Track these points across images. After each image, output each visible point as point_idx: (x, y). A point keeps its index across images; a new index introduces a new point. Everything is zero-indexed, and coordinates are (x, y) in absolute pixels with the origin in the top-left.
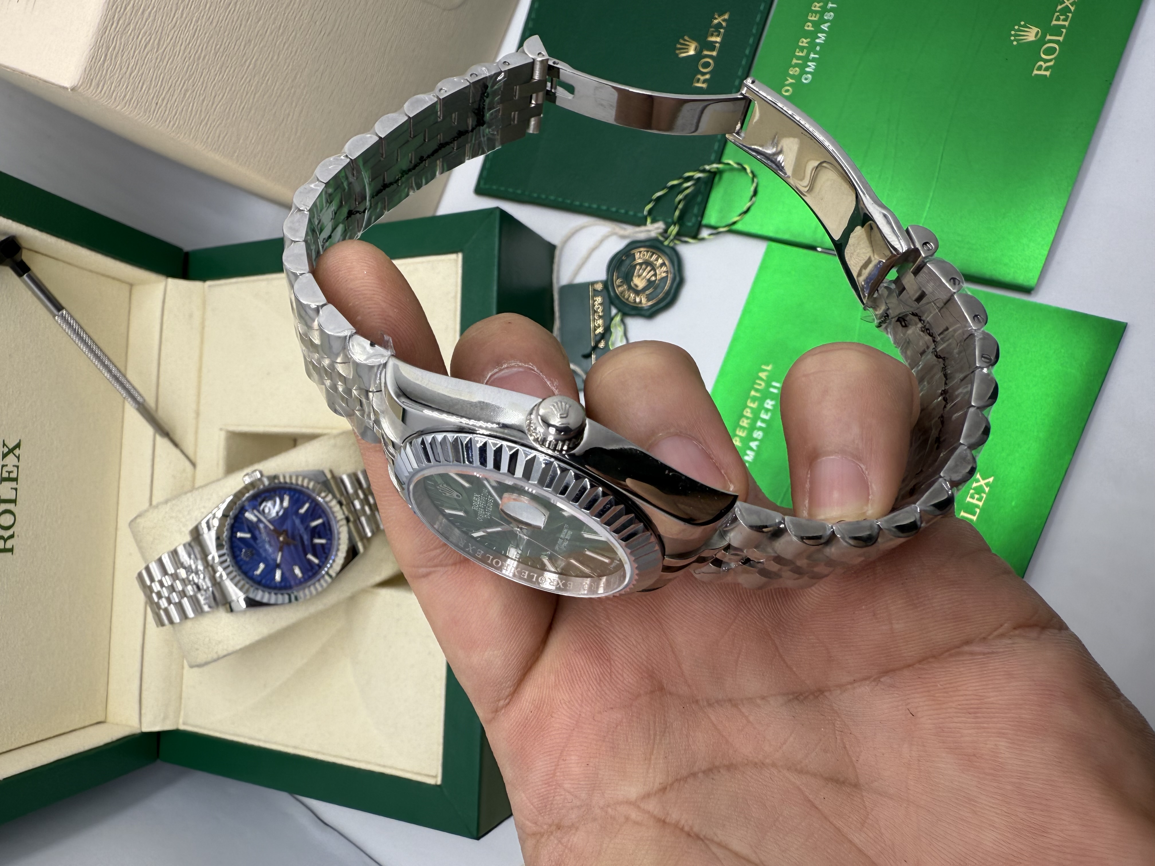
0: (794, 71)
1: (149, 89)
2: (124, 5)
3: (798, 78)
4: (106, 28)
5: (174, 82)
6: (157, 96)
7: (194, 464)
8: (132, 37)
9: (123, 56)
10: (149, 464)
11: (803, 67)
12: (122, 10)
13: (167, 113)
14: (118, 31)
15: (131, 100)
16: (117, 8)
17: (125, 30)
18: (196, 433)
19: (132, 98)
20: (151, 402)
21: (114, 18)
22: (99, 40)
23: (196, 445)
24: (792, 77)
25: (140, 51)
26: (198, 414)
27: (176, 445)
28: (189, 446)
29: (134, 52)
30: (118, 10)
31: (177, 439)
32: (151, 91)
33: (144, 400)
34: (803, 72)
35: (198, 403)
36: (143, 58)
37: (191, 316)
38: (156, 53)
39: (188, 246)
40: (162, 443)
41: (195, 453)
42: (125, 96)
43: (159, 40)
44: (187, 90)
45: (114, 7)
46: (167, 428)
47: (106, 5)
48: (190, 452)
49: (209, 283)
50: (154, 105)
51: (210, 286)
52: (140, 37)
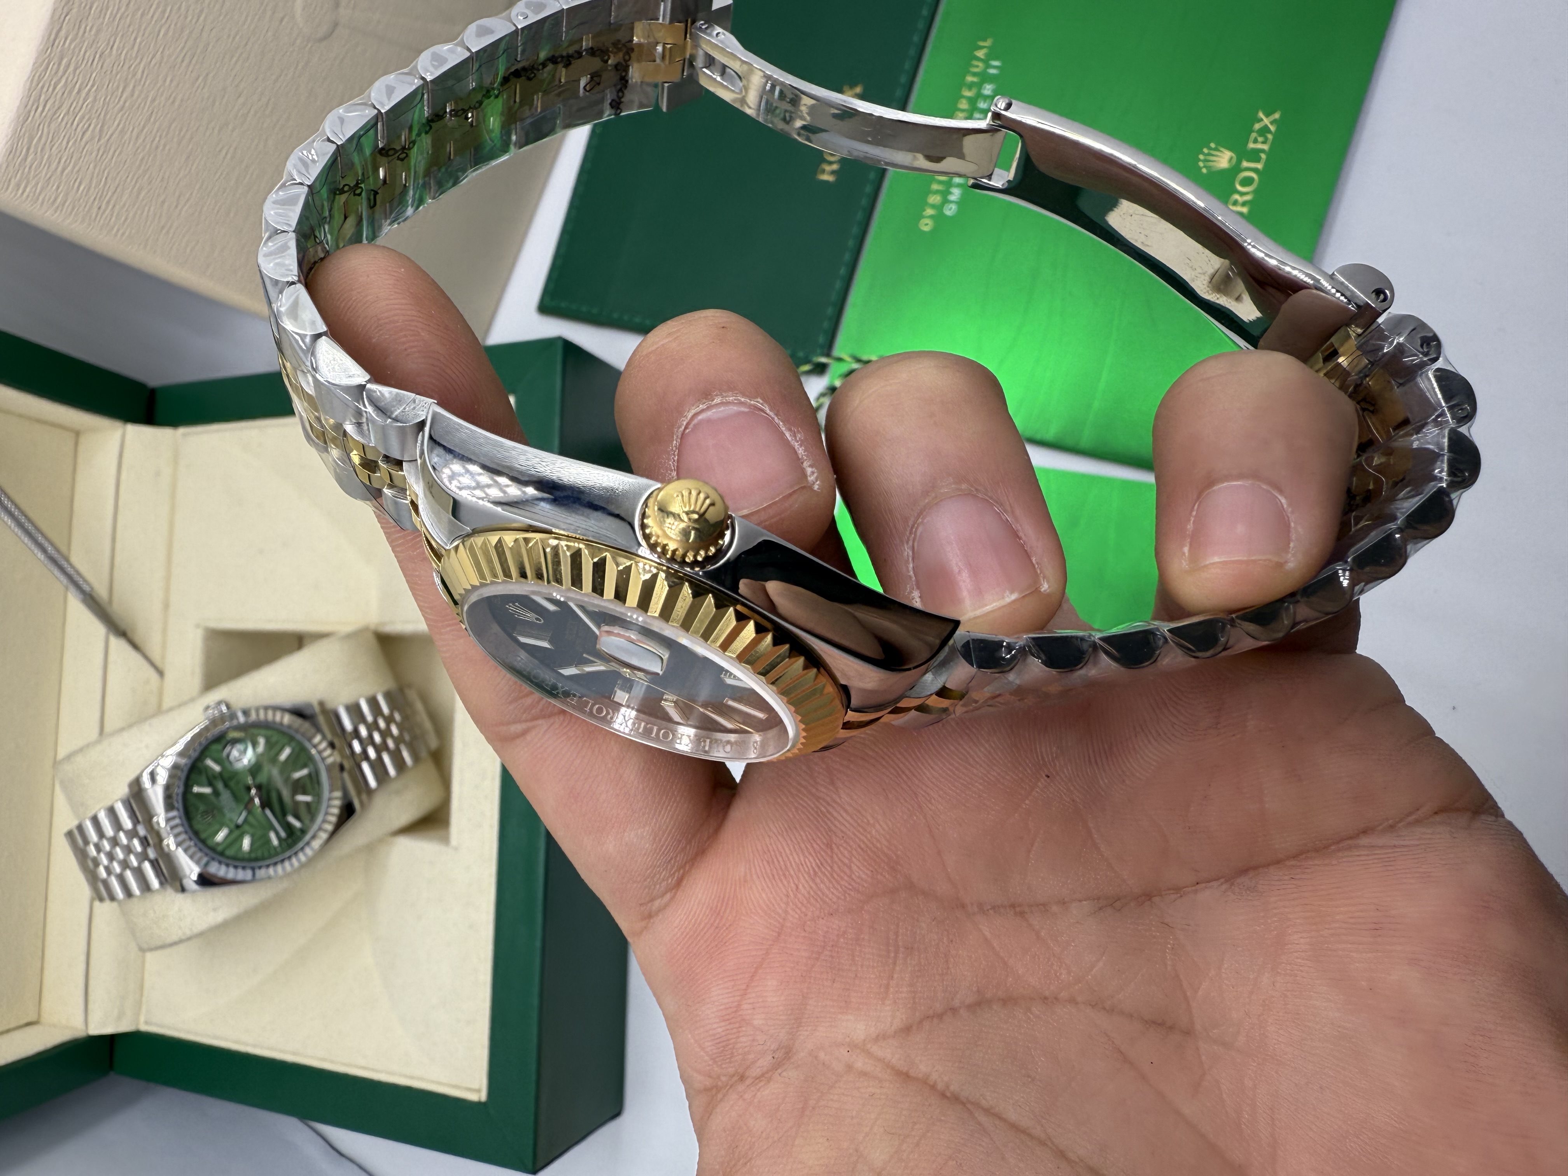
0: (935, 199)
1: (89, 188)
2: (53, 83)
3: (939, 208)
4: (30, 112)
5: (124, 178)
6: (101, 197)
7: (161, 673)
8: (64, 123)
9: (51, 149)
10: (99, 673)
11: (945, 194)
12: (51, 89)
13: (114, 219)
14: (45, 117)
15: (63, 205)
16: (43, 87)
17: (55, 113)
18: (165, 630)
19: (65, 202)
20: (101, 591)
21: (39, 99)
22: (19, 130)
23: (164, 646)
24: (933, 206)
25: (76, 141)
26: (166, 606)
27: (135, 646)
28: (154, 649)
29: (68, 143)
30: (45, 89)
31: (137, 640)
32: (91, 192)
33: (92, 588)
34: (945, 201)
35: (167, 590)
36: (81, 149)
37: (158, 474)
38: (98, 142)
39: (153, 381)
40: (117, 645)
41: (163, 657)
42: (56, 199)
43: (102, 126)
44: (141, 189)
45: (40, 85)
46: (123, 626)
47: (28, 83)
48: (156, 656)
49: (182, 430)
50: (95, 210)
51: (184, 435)
52: (76, 123)
